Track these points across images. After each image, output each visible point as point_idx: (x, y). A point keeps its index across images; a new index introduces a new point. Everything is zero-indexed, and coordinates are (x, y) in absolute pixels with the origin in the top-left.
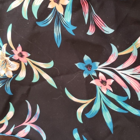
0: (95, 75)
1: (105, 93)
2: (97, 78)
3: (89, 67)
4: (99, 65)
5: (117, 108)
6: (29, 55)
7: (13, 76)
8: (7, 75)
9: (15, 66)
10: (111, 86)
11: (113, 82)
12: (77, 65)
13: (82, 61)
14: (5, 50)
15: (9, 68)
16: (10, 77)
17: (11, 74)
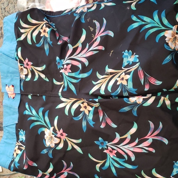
0: (106, 147)
1: (112, 157)
2: (107, 149)
3: (102, 143)
4: (108, 143)
5: (119, 165)
6: (67, 135)
7: (55, 146)
8: (51, 146)
9: (57, 141)
10: (115, 154)
11: (117, 152)
12: (95, 142)
13: (98, 140)
14: (52, 130)
15: (53, 141)
16: (53, 147)
17: (54, 145)
